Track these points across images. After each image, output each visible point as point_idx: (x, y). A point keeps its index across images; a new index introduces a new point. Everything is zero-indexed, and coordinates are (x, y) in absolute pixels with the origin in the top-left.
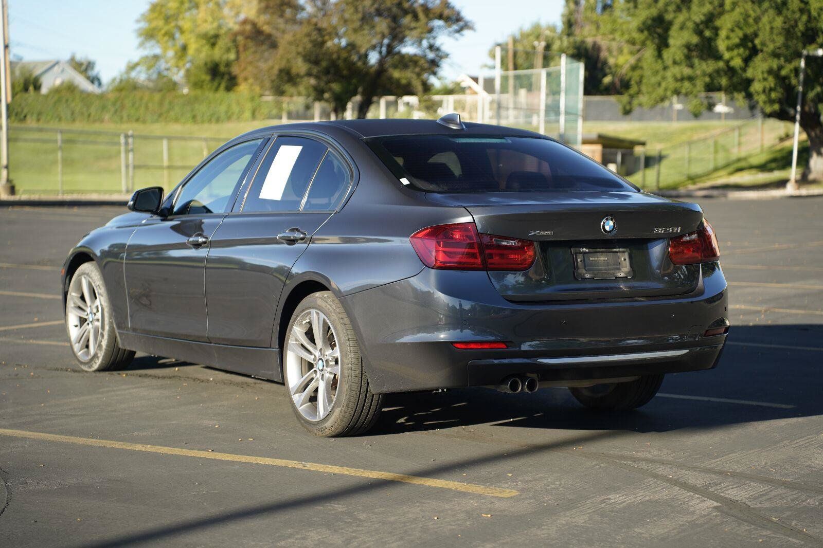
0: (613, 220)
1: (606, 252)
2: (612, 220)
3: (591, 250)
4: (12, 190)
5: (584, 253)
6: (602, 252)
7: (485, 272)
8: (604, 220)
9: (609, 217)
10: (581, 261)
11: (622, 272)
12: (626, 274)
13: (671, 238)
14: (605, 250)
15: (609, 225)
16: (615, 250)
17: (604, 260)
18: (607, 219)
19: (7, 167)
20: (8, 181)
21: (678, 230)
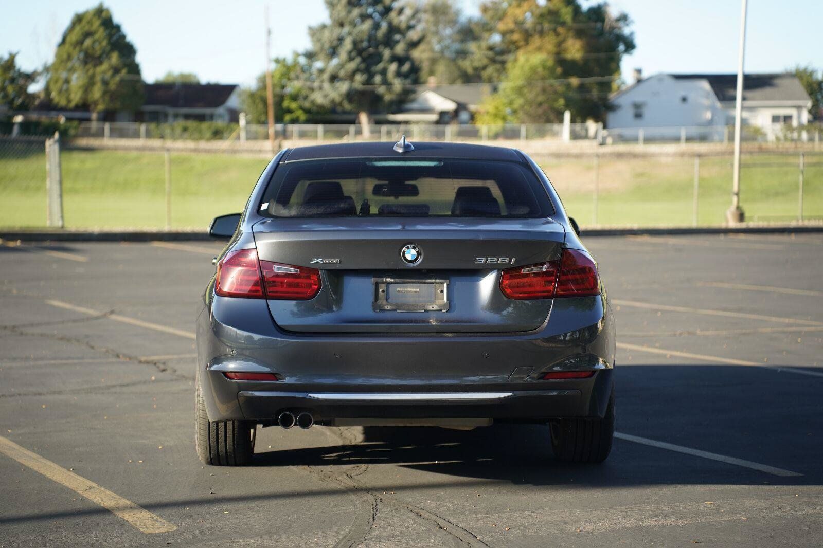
0: (417, 249)
1: (419, 283)
2: (414, 248)
3: (398, 280)
4: (741, 217)
5: (389, 283)
6: (413, 283)
7: (265, 300)
8: (404, 249)
9: (411, 246)
10: (383, 291)
11: (436, 304)
12: (439, 307)
13: (503, 270)
14: (417, 280)
15: (411, 254)
16: (429, 281)
17: (416, 292)
18: (408, 248)
19: (737, 194)
20: (738, 208)
21: (510, 261)
